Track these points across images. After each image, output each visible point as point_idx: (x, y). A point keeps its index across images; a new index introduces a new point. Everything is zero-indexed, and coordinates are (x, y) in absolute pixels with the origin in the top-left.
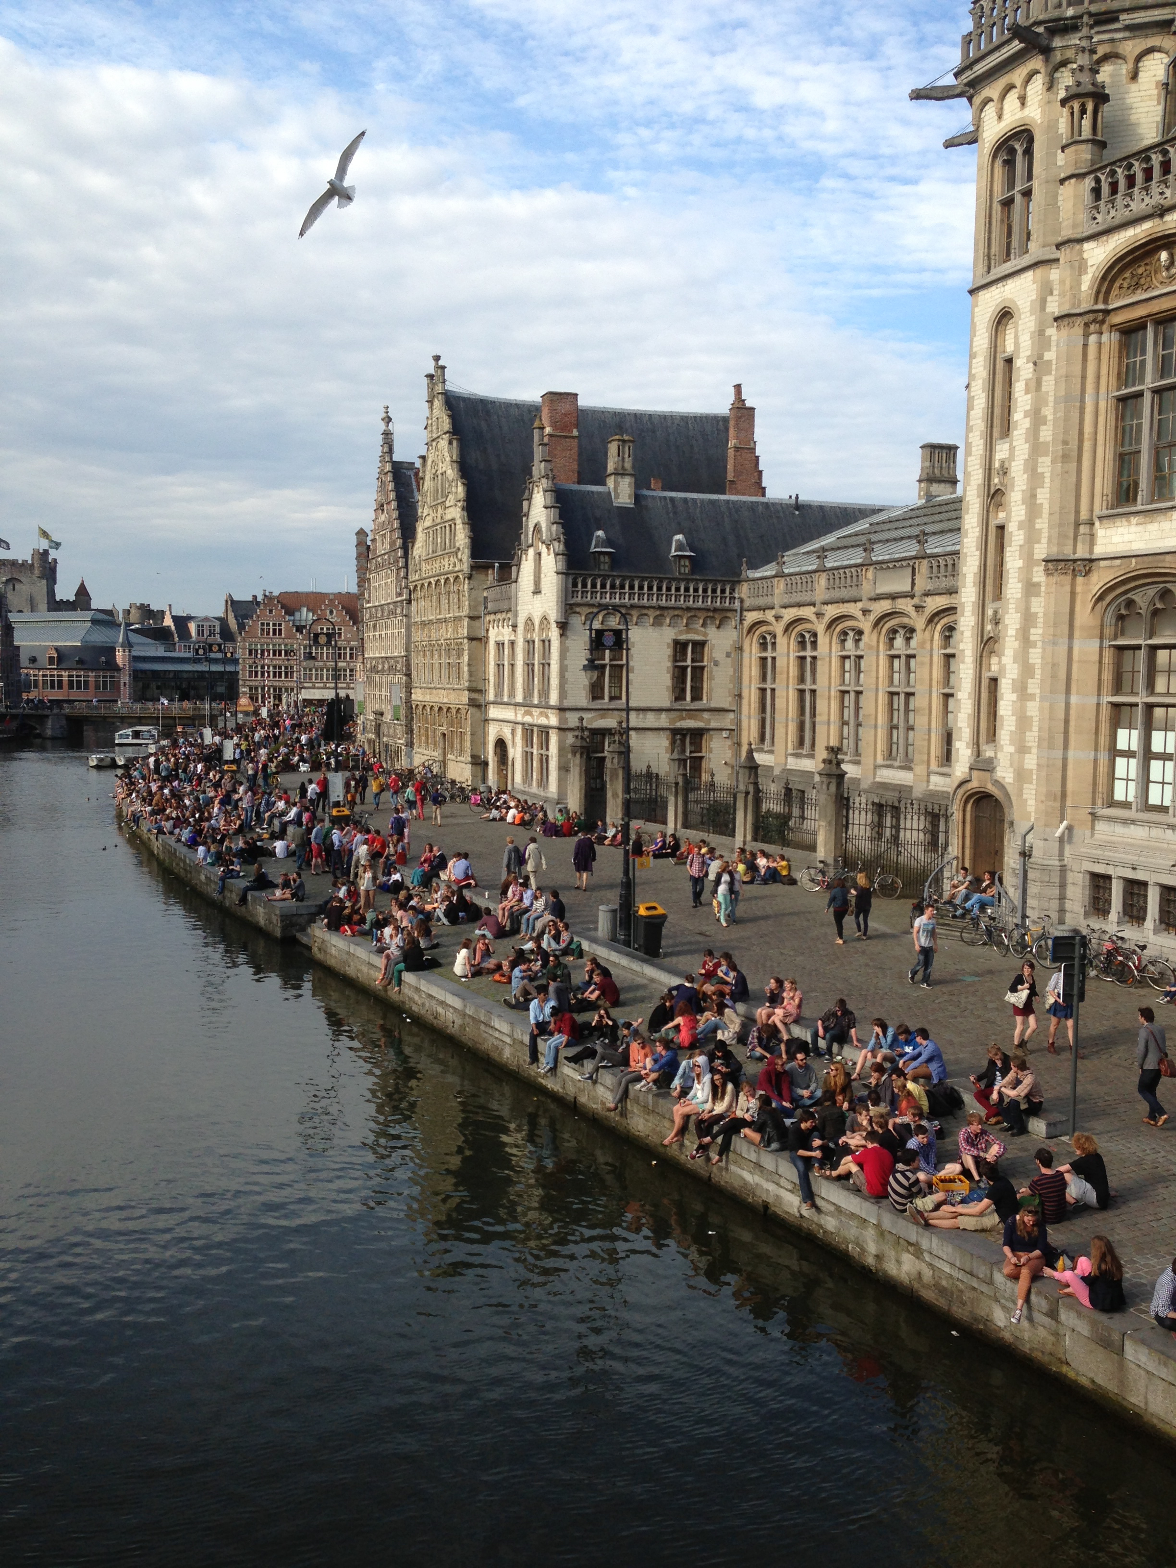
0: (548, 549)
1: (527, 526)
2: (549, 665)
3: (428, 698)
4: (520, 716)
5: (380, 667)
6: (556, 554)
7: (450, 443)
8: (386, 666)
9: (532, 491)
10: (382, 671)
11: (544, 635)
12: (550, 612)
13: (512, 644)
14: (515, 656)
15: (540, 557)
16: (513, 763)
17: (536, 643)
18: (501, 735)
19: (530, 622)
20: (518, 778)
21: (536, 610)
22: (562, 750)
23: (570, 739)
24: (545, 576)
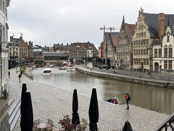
0: (172, 35)
1: (165, 32)
2: (172, 52)
3: (138, 57)
4: (163, 59)
7: (145, 21)
9: (167, 27)
10: (123, 54)
11: (170, 47)
12: (172, 44)
13: (159, 49)
14: (161, 51)
15: (168, 37)
16: (161, 66)
17: (168, 49)
18: (156, 62)
19: (166, 46)
20: (163, 68)
21: (168, 44)
24: (171, 39)
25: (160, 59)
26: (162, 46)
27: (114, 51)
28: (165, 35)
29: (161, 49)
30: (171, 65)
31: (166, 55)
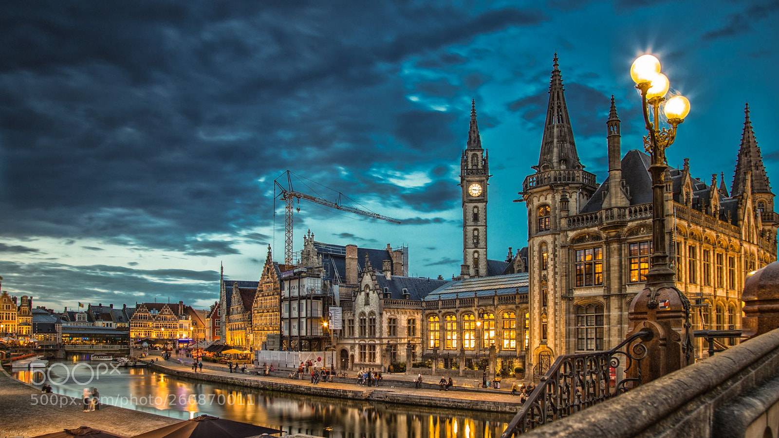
0: (374, 292)
1: (361, 285)
2: (374, 326)
4: (357, 341)
6: (379, 294)
7: (318, 256)
9: (364, 275)
11: (371, 317)
12: (375, 310)
13: (349, 320)
14: (353, 323)
15: (368, 294)
16: (353, 356)
17: (367, 320)
18: (344, 348)
19: (363, 313)
20: (357, 360)
21: (367, 310)
22: (382, 350)
23: (384, 347)
24: (372, 300)
25: (352, 342)
26: (354, 315)
28: (361, 291)
29: (353, 320)
30: (374, 353)
31: (363, 333)
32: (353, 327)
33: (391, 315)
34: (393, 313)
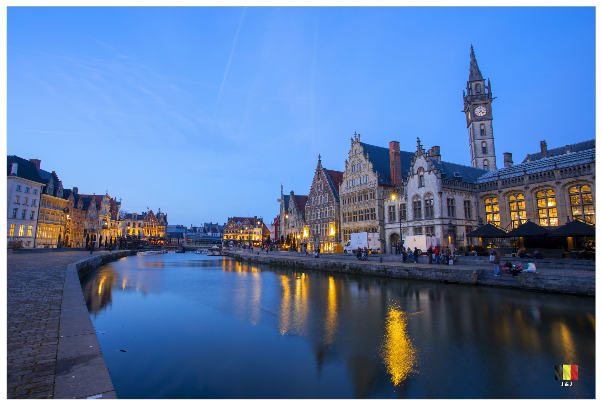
0: (429, 172)
1: (413, 169)
2: (432, 207)
4: (411, 224)
5: (317, 222)
6: (436, 174)
7: (365, 155)
8: (321, 221)
9: (416, 159)
10: (319, 223)
11: (427, 198)
12: (432, 191)
13: (400, 205)
14: (404, 208)
15: (421, 177)
17: (422, 201)
18: (394, 232)
19: (417, 196)
21: (422, 192)
22: (443, 231)
23: (446, 227)
24: (427, 181)
25: (404, 225)
26: (406, 199)
27: (300, 220)
28: (413, 175)
29: (404, 205)
31: (418, 215)
32: (404, 211)
33: (450, 195)
34: (451, 193)
